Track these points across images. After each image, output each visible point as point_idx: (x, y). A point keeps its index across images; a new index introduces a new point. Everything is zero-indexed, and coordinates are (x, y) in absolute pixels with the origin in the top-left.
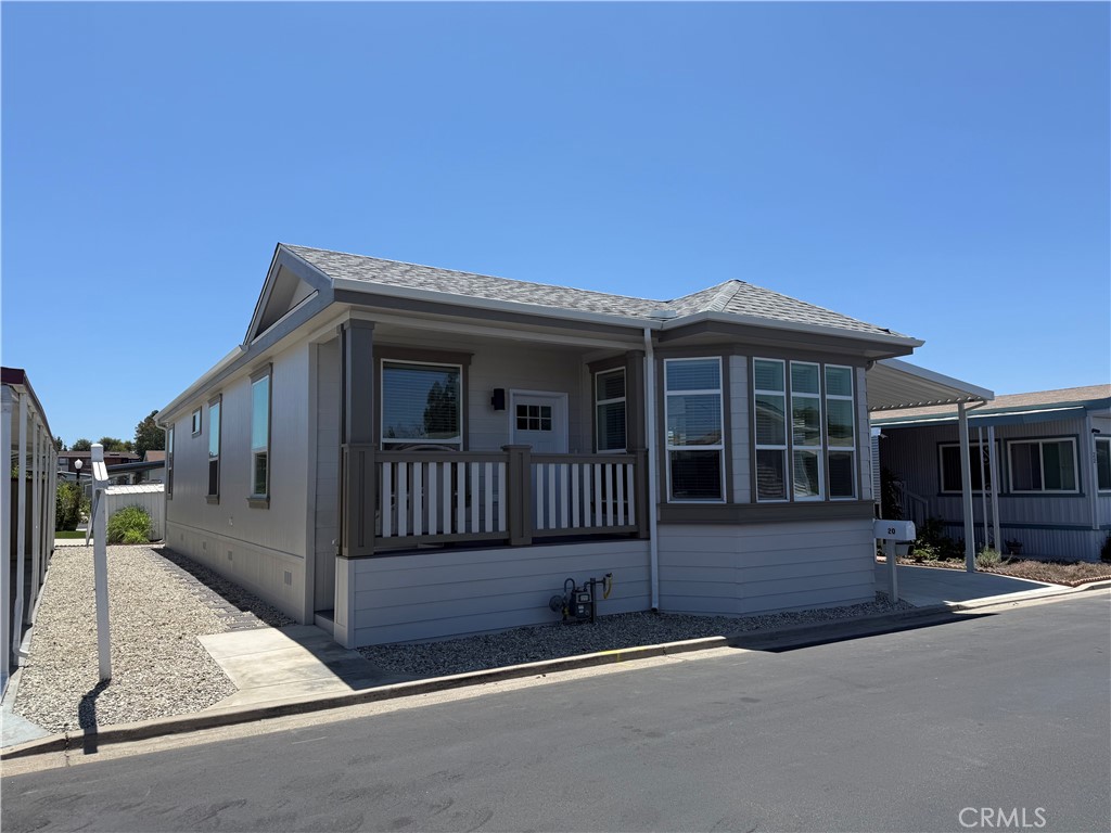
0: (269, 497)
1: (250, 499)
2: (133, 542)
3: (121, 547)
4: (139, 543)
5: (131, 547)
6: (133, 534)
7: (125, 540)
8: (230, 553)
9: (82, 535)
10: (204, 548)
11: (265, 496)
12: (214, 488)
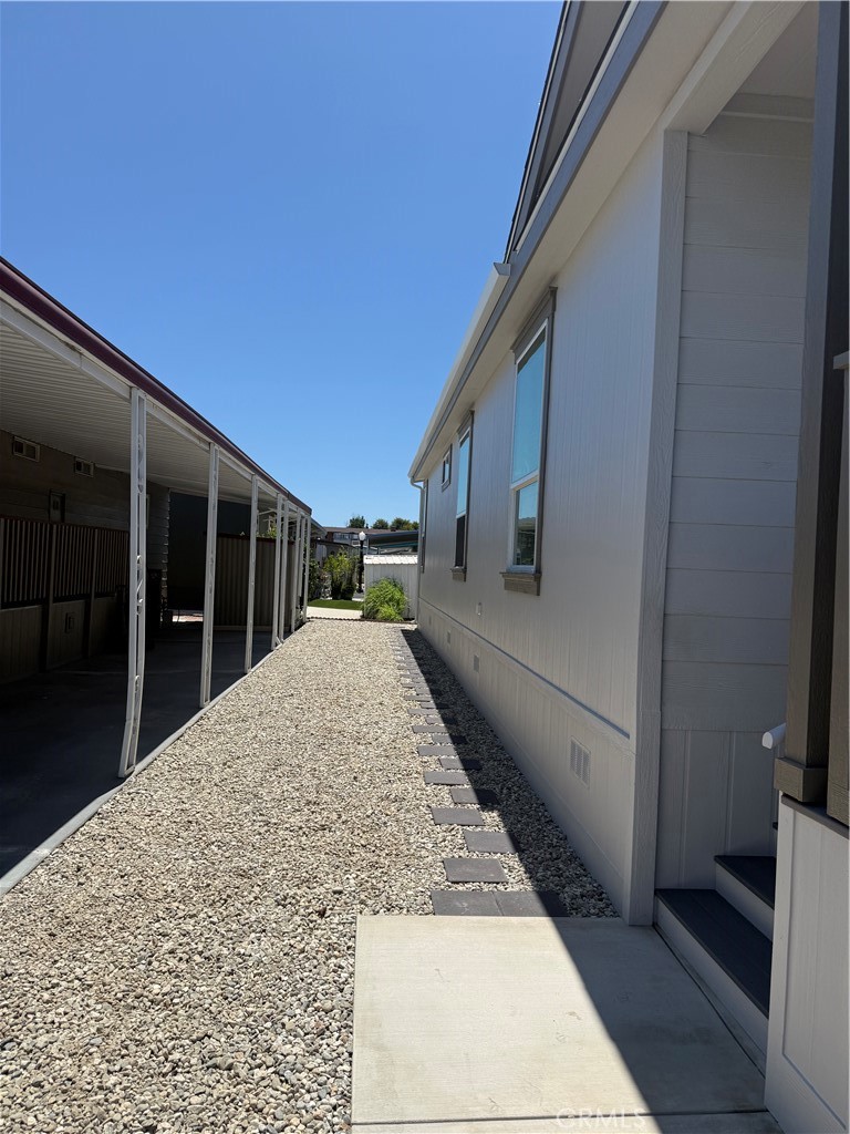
0: (539, 571)
1: (507, 574)
2: (387, 619)
3: (373, 623)
4: (392, 621)
5: (382, 625)
6: (386, 610)
7: (379, 616)
8: (476, 660)
9: (355, 606)
10: (449, 641)
11: (532, 568)
12: (460, 559)
